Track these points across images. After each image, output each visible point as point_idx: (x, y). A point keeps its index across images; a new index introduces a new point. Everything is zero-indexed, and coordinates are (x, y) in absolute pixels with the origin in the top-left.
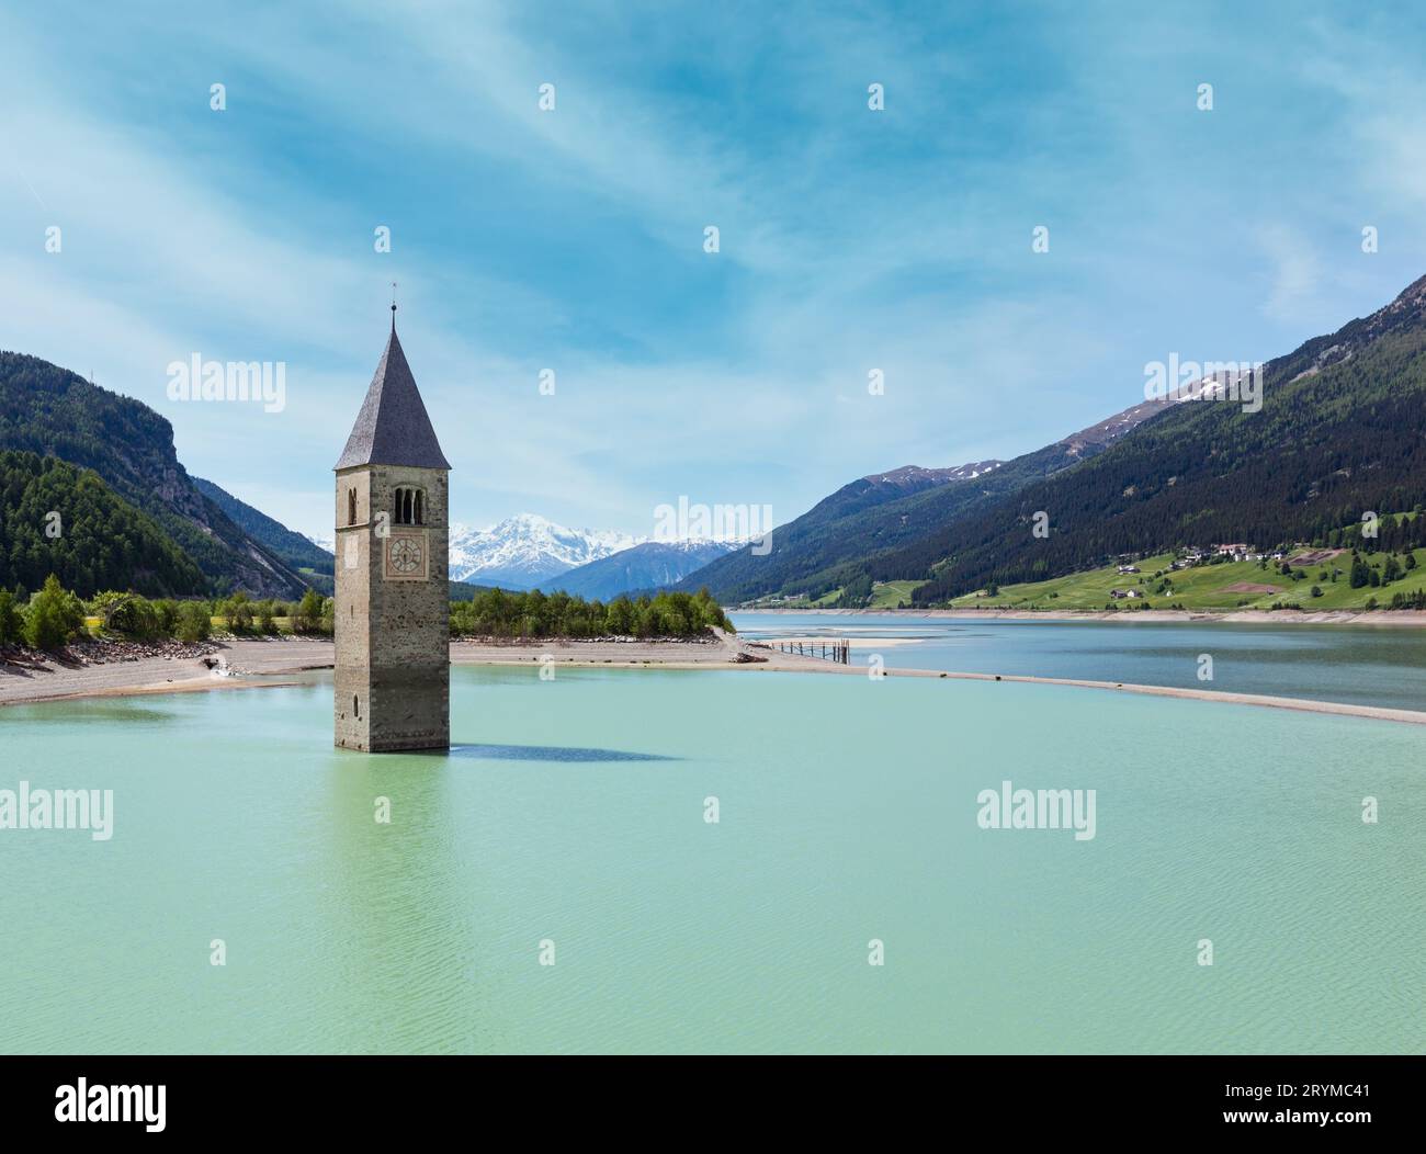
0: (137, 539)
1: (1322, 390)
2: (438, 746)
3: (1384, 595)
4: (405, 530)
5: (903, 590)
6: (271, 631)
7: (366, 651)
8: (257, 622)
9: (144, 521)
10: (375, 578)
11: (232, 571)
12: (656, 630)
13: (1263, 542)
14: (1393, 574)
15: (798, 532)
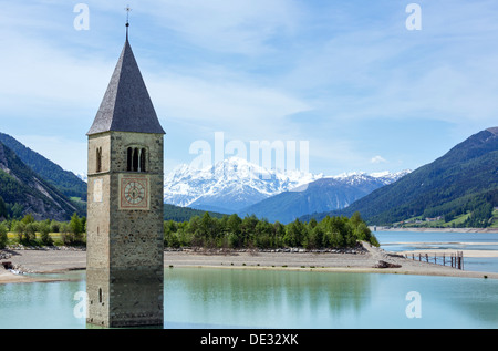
2: (156, 323)
4: (133, 176)
6: (48, 243)
7: (107, 258)
8: (38, 236)
10: (113, 208)
11: (23, 199)
12: (320, 244)
15: (436, 170)
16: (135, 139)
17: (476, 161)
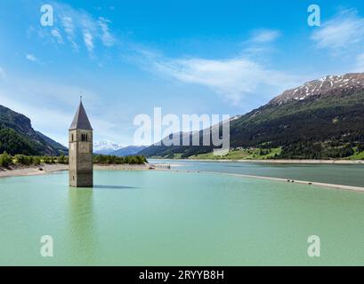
0: (23, 143)
1: (256, 119)
2: (91, 186)
3: (266, 157)
5: (179, 155)
6: (54, 163)
7: (75, 167)
8: (50, 161)
9: (25, 139)
10: (77, 152)
12: (133, 163)
13: (245, 147)
14: (267, 153)
16: (84, 131)
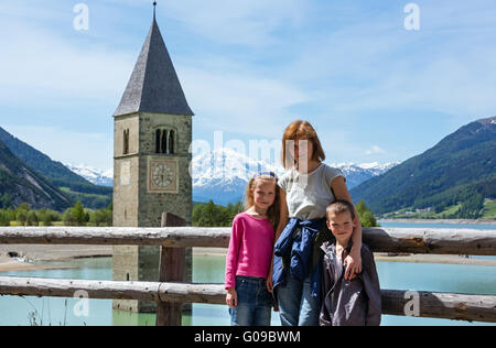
4: (162, 158)
10: (142, 191)
11: (12, 189)
15: (425, 161)
16: (163, 120)
17: (466, 152)
